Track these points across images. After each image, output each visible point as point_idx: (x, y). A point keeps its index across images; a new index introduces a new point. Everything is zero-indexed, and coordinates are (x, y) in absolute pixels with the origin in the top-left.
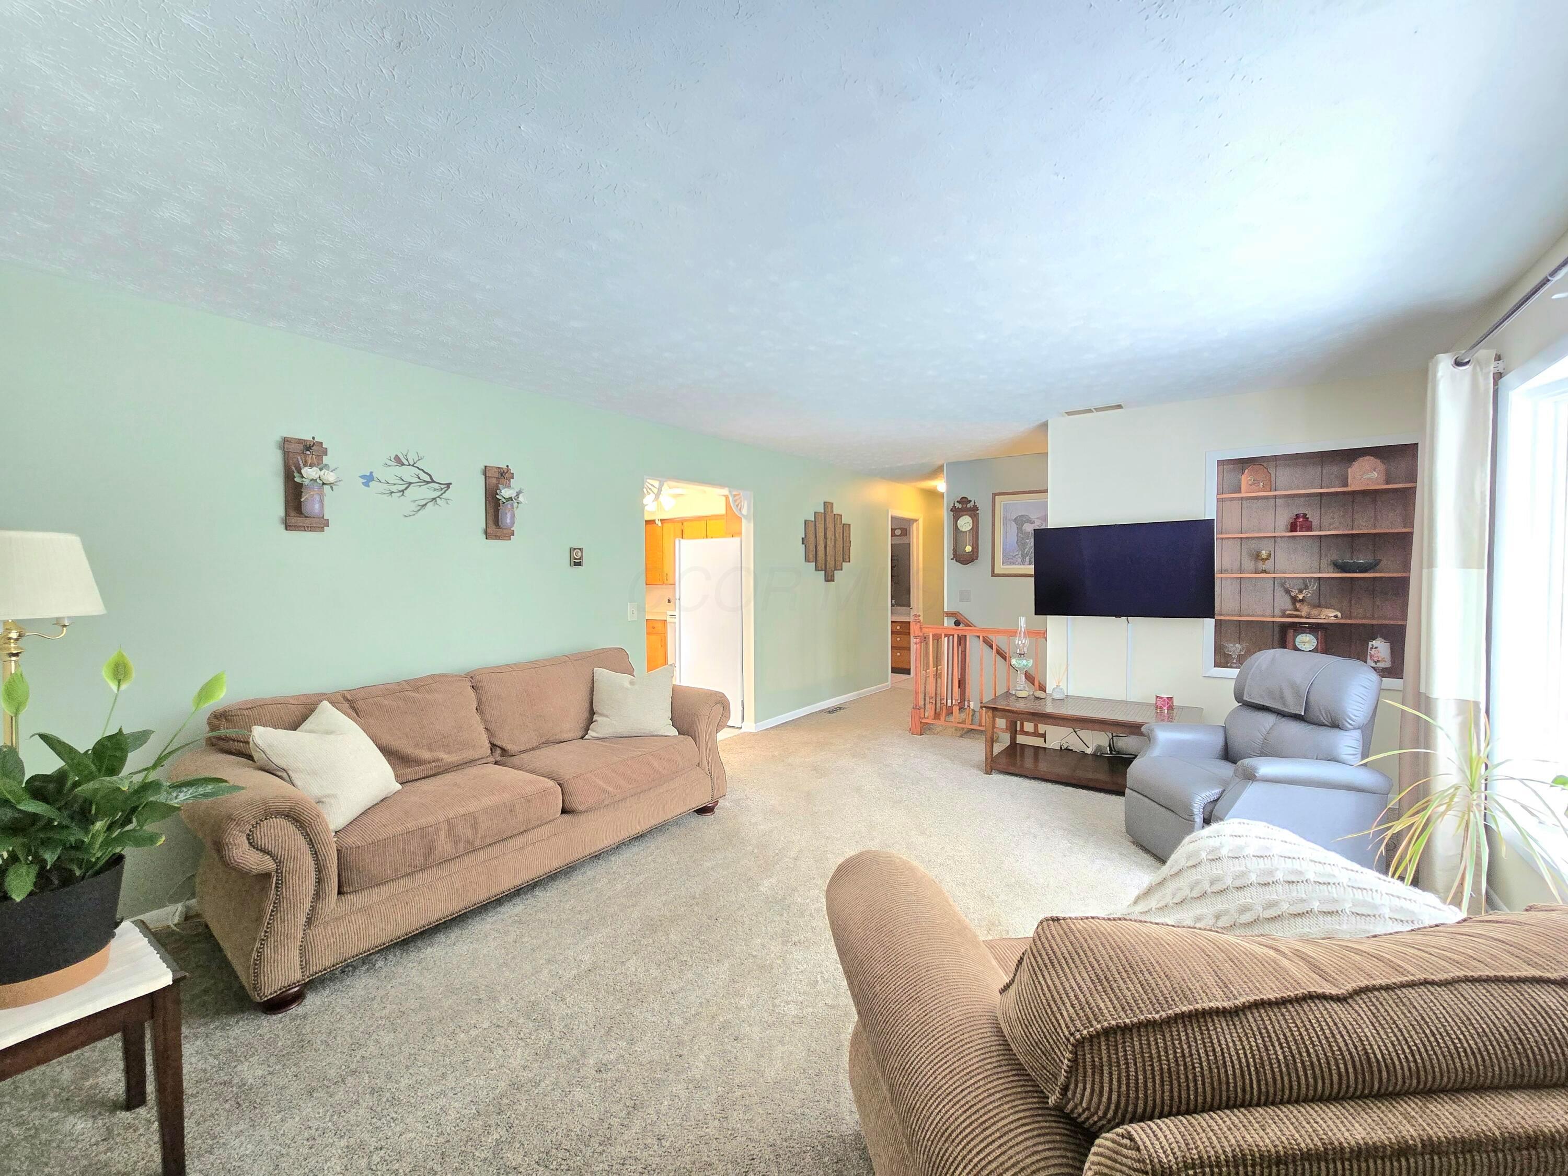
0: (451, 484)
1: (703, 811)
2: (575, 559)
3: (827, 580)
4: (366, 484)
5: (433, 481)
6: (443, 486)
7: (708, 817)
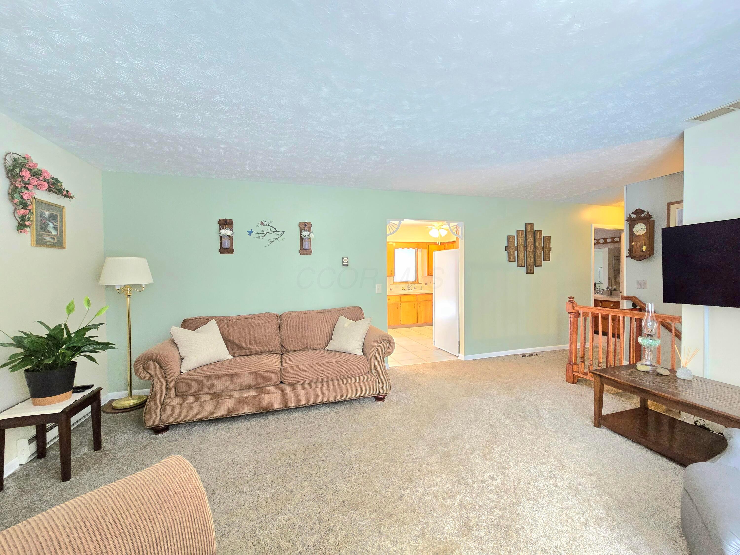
0: (284, 231)
1: (378, 399)
2: (344, 262)
3: (527, 273)
4: (250, 235)
5: (277, 231)
6: (281, 233)
7: (380, 403)
